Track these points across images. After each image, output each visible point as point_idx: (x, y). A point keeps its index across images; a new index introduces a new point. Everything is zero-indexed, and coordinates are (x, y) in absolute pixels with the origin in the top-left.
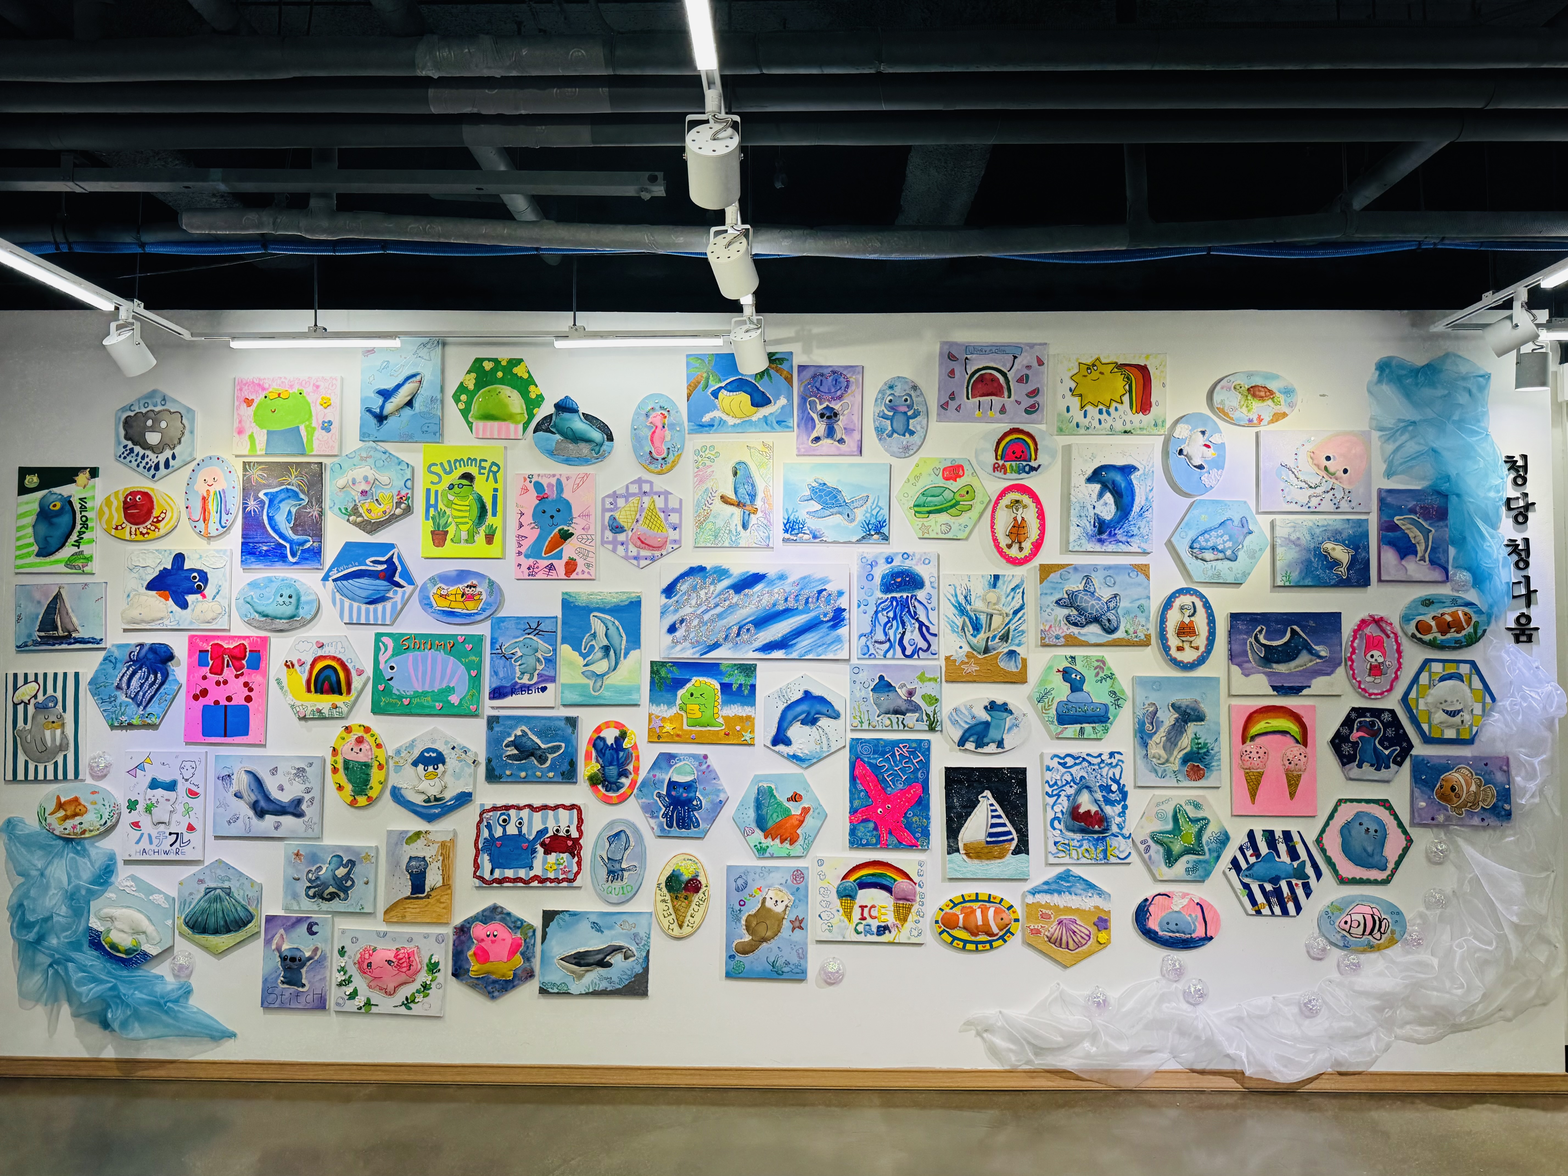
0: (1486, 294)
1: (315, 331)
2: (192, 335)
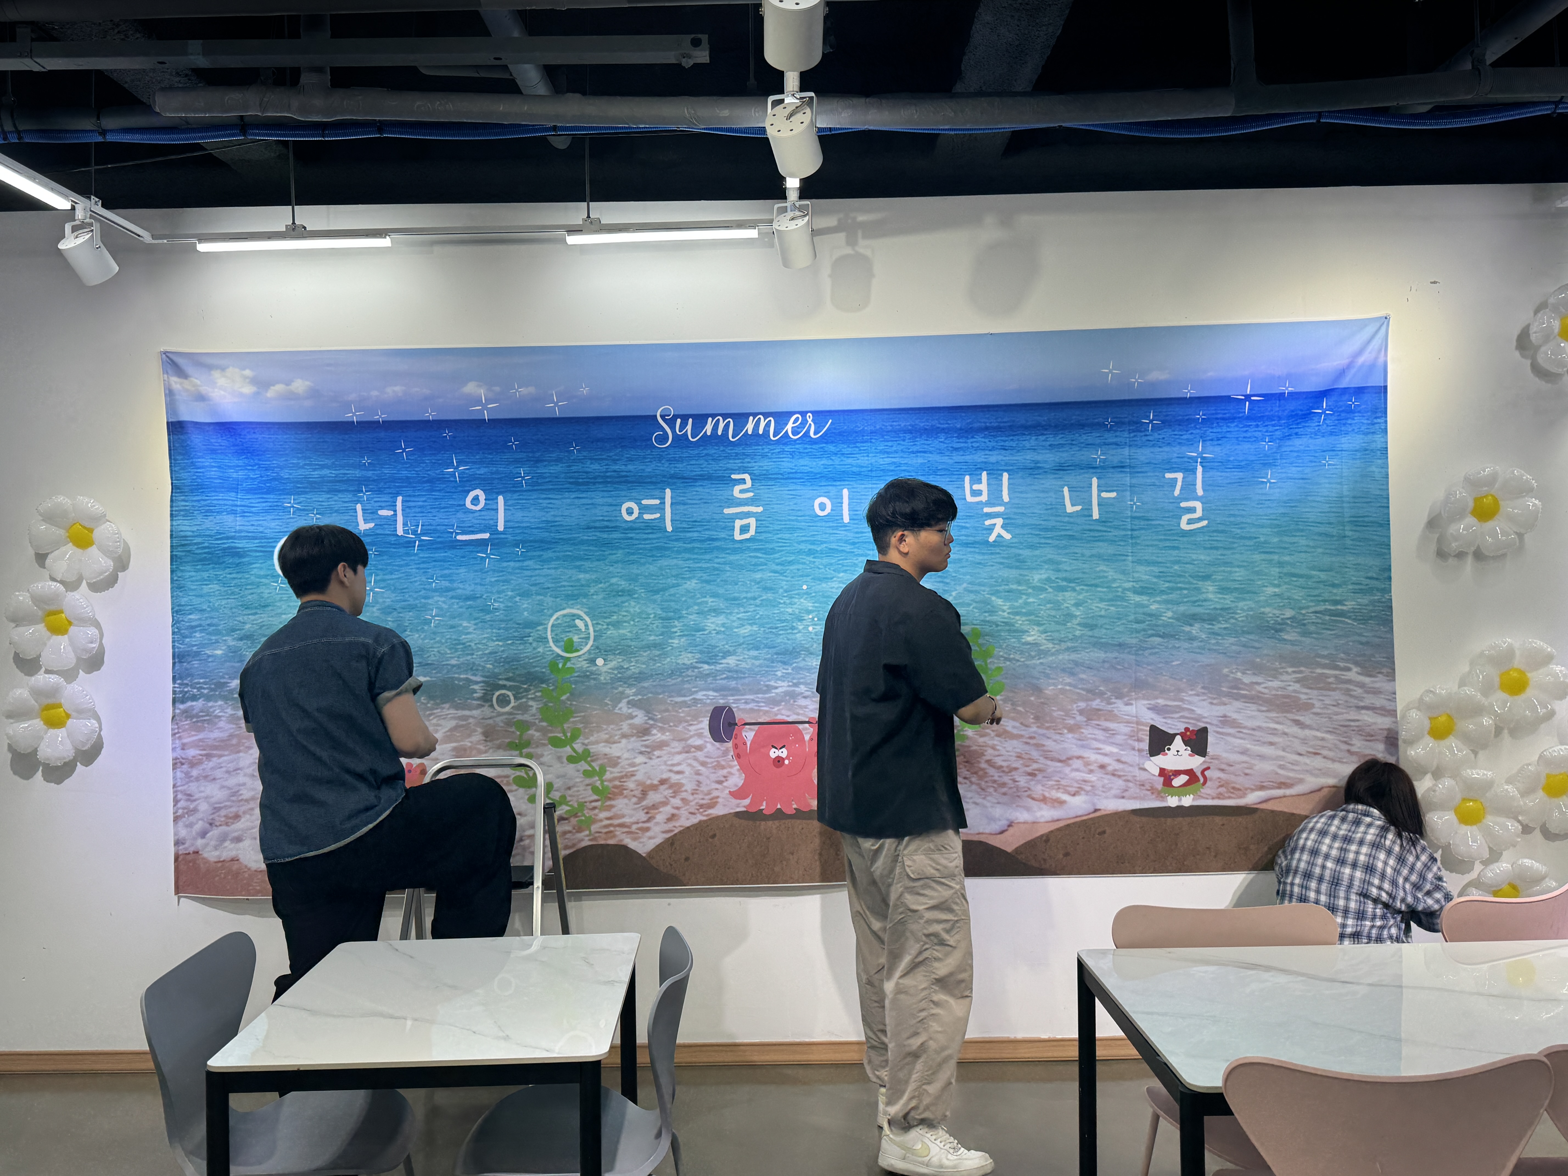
1: (293, 230)
2: (153, 237)
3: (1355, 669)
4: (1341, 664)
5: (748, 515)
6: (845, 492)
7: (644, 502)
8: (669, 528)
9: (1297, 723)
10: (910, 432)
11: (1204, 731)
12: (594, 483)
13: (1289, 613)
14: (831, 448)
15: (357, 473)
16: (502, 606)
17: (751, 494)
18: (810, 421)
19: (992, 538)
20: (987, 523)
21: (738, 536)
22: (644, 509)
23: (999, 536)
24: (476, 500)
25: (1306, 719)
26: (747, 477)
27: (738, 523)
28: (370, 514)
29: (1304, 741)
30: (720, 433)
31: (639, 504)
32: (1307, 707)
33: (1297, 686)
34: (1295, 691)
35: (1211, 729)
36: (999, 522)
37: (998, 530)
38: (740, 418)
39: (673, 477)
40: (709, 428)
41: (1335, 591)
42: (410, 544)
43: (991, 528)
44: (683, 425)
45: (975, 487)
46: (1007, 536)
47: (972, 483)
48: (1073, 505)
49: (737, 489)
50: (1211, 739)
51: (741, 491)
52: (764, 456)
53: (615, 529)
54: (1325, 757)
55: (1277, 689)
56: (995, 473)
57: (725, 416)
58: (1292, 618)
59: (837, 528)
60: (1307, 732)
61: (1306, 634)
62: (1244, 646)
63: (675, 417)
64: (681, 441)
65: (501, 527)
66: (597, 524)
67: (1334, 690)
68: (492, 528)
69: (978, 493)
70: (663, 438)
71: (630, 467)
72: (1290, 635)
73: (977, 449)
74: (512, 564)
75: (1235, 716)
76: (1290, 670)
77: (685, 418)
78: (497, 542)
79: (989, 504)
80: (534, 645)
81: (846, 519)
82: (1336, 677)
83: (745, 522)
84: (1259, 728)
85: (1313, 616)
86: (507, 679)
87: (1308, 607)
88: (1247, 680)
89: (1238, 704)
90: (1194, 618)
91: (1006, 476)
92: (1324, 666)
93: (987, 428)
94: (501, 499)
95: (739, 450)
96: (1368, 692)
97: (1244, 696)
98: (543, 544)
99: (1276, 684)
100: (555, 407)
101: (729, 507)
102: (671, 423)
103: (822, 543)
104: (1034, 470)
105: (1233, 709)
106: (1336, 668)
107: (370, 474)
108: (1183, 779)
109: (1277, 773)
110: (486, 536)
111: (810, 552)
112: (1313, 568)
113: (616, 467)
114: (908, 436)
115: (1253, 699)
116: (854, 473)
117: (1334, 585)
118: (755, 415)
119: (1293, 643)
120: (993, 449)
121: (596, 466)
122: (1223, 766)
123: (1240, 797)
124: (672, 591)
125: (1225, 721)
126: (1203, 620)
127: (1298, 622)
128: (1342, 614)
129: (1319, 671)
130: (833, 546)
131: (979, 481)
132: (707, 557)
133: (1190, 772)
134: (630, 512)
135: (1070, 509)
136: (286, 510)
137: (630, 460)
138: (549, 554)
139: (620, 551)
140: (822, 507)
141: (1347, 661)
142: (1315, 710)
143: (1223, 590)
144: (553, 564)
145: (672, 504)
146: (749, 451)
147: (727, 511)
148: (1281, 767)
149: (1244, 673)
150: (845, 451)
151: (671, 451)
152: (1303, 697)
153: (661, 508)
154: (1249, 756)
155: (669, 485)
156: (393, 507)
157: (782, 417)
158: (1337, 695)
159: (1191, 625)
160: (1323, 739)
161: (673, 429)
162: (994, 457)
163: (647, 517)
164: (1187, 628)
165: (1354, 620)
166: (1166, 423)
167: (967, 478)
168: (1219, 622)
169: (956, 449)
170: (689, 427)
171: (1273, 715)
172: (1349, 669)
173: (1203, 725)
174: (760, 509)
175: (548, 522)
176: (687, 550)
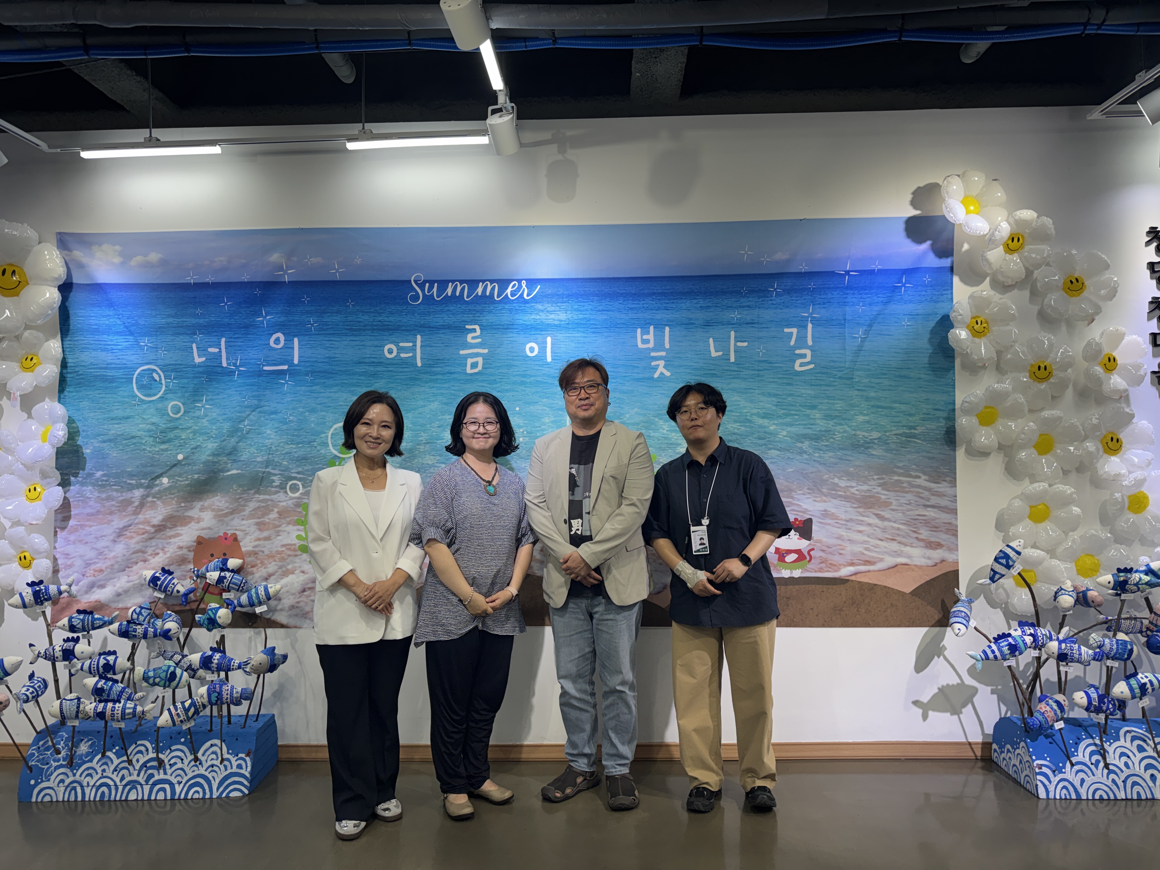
0: (1139, 74)
1: (150, 141)
2: (49, 147)
3: (924, 477)
4: (913, 474)
5: (477, 355)
6: (549, 340)
7: (401, 344)
8: (419, 364)
9: (878, 516)
10: (597, 295)
11: (809, 522)
12: (364, 330)
13: (875, 435)
14: (539, 306)
15: (194, 321)
16: (295, 419)
17: (479, 340)
18: (524, 286)
19: (656, 375)
20: (653, 364)
21: (469, 370)
22: (400, 350)
23: (662, 374)
24: (277, 341)
25: (886, 514)
26: (477, 327)
27: (470, 361)
28: (202, 350)
29: (884, 530)
30: (458, 294)
31: (397, 346)
32: (886, 504)
33: (879, 489)
34: (878, 493)
35: (814, 520)
36: (662, 363)
37: (661, 369)
38: (473, 283)
39: (422, 326)
40: (449, 291)
41: (911, 419)
42: (231, 373)
43: (656, 368)
44: (431, 288)
45: (645, 337)
46: (668, 374)
47: (643, 334)
48: (716, 351)
49: (470, 336)
50: (814, 528)
51: (473, 338)
52: (490, 312)
53: (380, 364)
54: (899, 543)
55: (866, 491)
56: (659, 327)
57: (462, 282)
58: (879, 438)
59: (542, 366)
60: (886, 523)
61: (887, 451)
62: (840, 459)
63: (425, 282)
64: (429, 299)
65: (296, 361)
66: (367, 360)
67: (907, 492)
68: (290, 362)
69: (647, 341)
70: (416, 297)
71: (392, 319)
72: (877, 451)
73: (647, 309)
74: (303, 388)
75: (833, 510)
76: (876, 477)
77: (432, 283)
78: (293, 372)
79: (654, 350)
80: (319, 448)
81: (549, 359)
82: (909, 483)
83: (474, 360)
84: (851, 520)
85: (895, 437)
86: (298, 473)
87: (891, 431)
88: (843, 484)
89: (836, 502)
90: (806, 437)
91: (667, 329)
92: (900, 475)
93: (654, 294)
94: (296, 340)
95: (470, 307)
96: (933, 495)
97: (840, 496)
98: (327, 374)
99: (865, 487)
100: (337, 273)
101: (463, 349)
102: (422, 286)
103: (531, 376)
104: (688, 324)
105: (832, 506)
106: (910, 476)
107: (201, 321)
108: (793, 557)
109: (863, 554)
110: (285, 367)
111: (522, 383)
112: (895, 402)
113: (380, 319)
114: (596, 298)
115: (846, 498)
116: (555, 325)
117: (911, 415)
118: (483, 281)
119: (878, 457)
120: (658, 309)
121: (366, 317)
122: (824, 548)
123: (836, 571)
124: (421, 410)
125: (826, 514)
126: (812, 439)
127: (883, 442)
128: (914, 436)
129: (896, 478)
130: (539, 379)
131: (648, 333)
132: (446, 385)
133: (798, 552)
134: (390, 351)
135: (714, 354)
136: (141, 348)
137: (391, 313)
138: (331, 382)
139: (383, 381)
140: (532, 350)
141: (917, 471)
142: (892, 507)
143: (828, 417)
144: (335, 389)
145: (421, 346)
146: (478, 308)
147: (462, 352)
148: (867, 549)
149: (840, 478)
150: (549, 309)
151: (422, 307)
152: (883, 497)
153: (413, 349)
154: (842, 540)
155: (419, 332)
156: (219, 346)
157: (504, 283)
158: (909, 496)
159: (803, 443)
160: (898, 529)
161: (423, 290)
162: (660, 315)
163: (403, 355)
164: (799, 445)
165: (924, 441)
166: (788, 291)
167: (639, 330)
168: (822, 441)
169: (631, 309)
170: (435, 289)
171: (861, 510)
172: (919, 477)
173: (809, 517)
174: (486, 351)
175: (330, 358)
176: (431, 381)
